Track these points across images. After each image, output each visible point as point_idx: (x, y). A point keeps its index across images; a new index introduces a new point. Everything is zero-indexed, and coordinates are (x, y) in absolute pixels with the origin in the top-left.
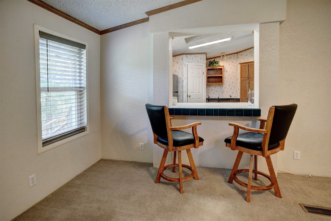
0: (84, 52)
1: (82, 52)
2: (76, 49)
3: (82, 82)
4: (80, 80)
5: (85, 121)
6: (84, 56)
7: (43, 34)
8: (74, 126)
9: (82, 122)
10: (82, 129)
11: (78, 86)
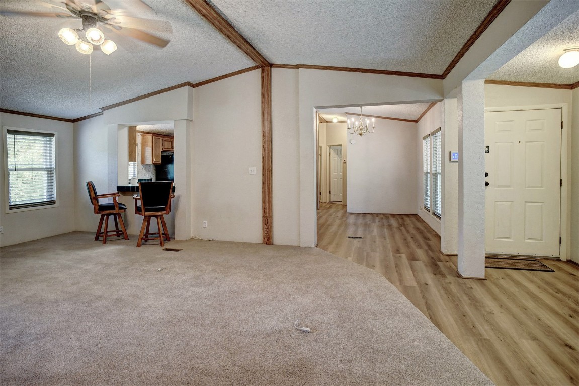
0: (54, 139)
1: (52, 140)
2: (46, 138)
3: (52, 164)
4: (51, 162)
5: (55, 196)
6: (53, 143)
7: (10, 132)
8: (45, 198)
9: (52, 196)
10: (52, 202)
11: (49, 167)
